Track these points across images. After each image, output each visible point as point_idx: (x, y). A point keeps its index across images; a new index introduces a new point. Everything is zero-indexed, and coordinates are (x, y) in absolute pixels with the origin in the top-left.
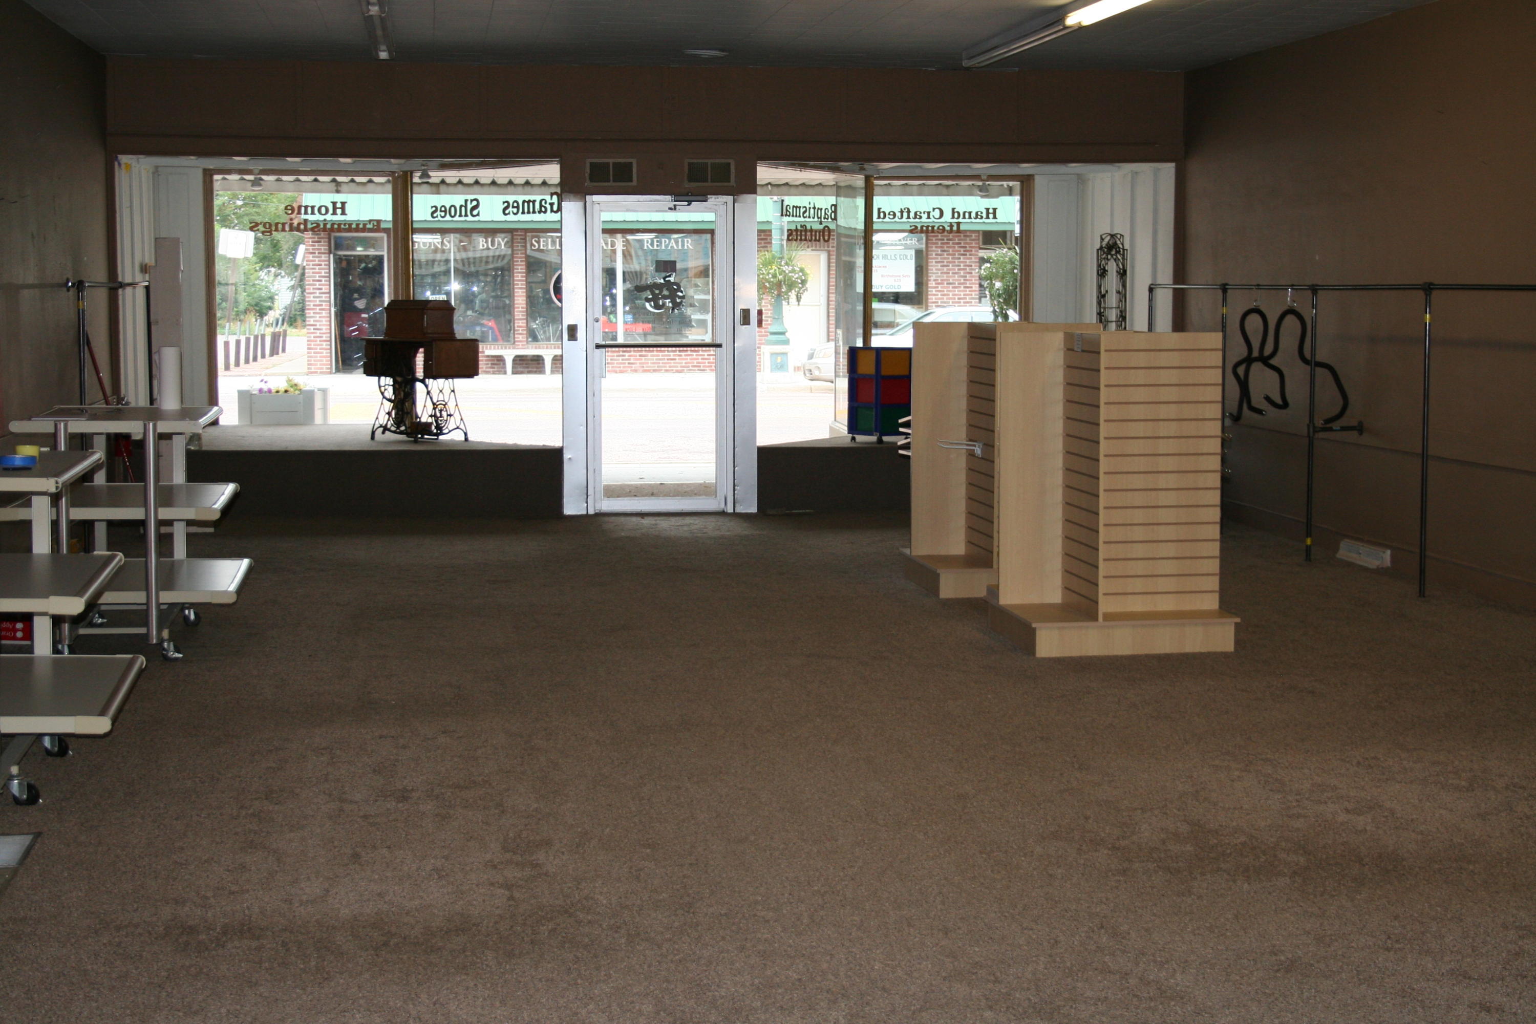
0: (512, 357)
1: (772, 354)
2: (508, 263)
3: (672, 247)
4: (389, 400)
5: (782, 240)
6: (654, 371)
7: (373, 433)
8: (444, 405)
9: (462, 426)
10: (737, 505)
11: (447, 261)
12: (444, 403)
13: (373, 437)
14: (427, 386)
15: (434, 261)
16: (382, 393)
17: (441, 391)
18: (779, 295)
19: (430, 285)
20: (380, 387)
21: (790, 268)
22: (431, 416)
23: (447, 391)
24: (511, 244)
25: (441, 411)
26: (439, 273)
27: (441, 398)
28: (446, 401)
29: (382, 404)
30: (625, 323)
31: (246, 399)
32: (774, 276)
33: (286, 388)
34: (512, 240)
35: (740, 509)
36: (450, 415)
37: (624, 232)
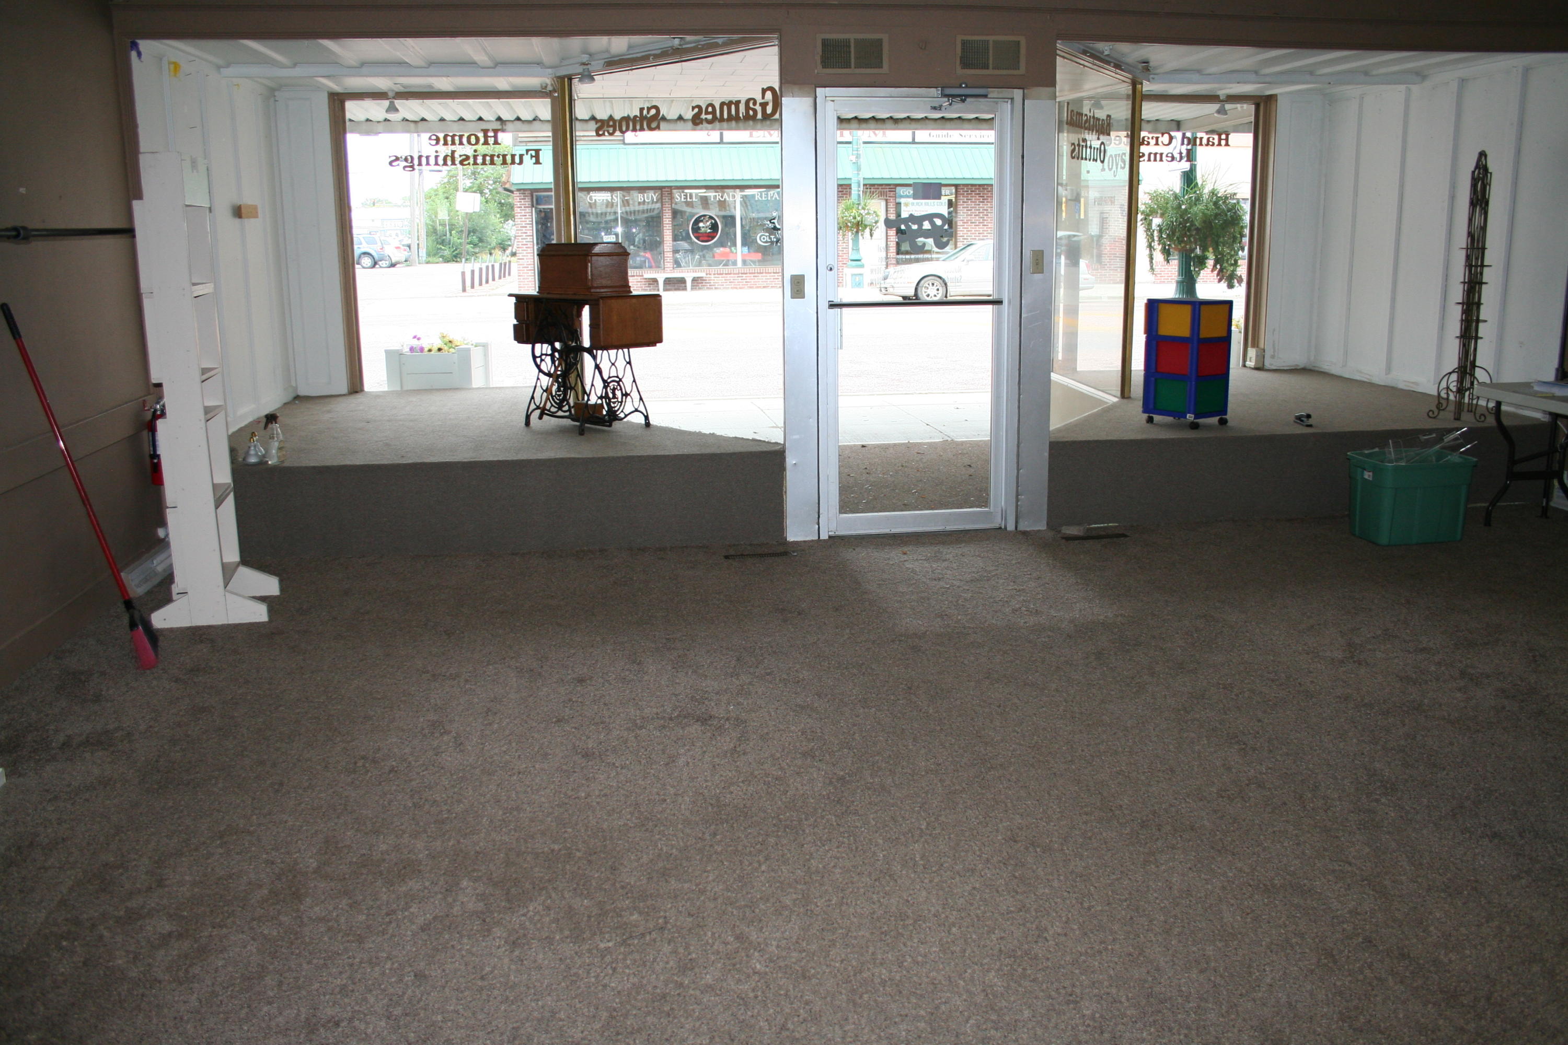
0: (663, 279)
1: (852, 275)
2: (659, 213)
3: (776, 199)
4: (549, 375)
5: (859, 191)
6: (764, 287)
7: (528, 417)
8: (618, 382)
9: (642, 408)
10: (1020, 521)
11: (615, 213)
12: (618, 380)
13: (528, 423)
14: (594, 358)
15: (606, 214)
16: (538, 367)
17: (613, 364)
18: (857, 232)
19: (604, 228)
20: (534, 357)
21: (866, 211)
22: (601, 398)
23: (621, 363)
24: (661, 200)
25: (614, 390)
26: (611, 221)
27: (613, 373)
28: (620, 377)
29: (538, 379)
30: (743, 255)
31: (395, 359)
32: (855, 218)
33: (439, 346)
34: (662, 194)
35: (1024, 526)
36: (626, 395)
37: (742, 188)
